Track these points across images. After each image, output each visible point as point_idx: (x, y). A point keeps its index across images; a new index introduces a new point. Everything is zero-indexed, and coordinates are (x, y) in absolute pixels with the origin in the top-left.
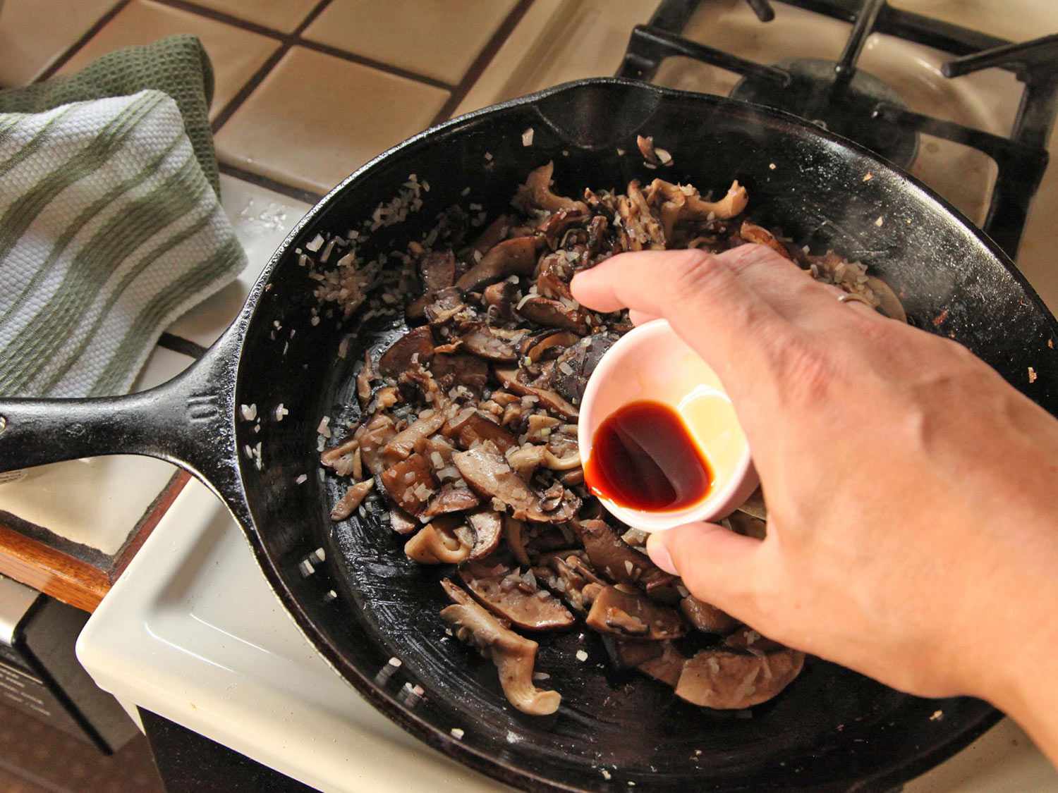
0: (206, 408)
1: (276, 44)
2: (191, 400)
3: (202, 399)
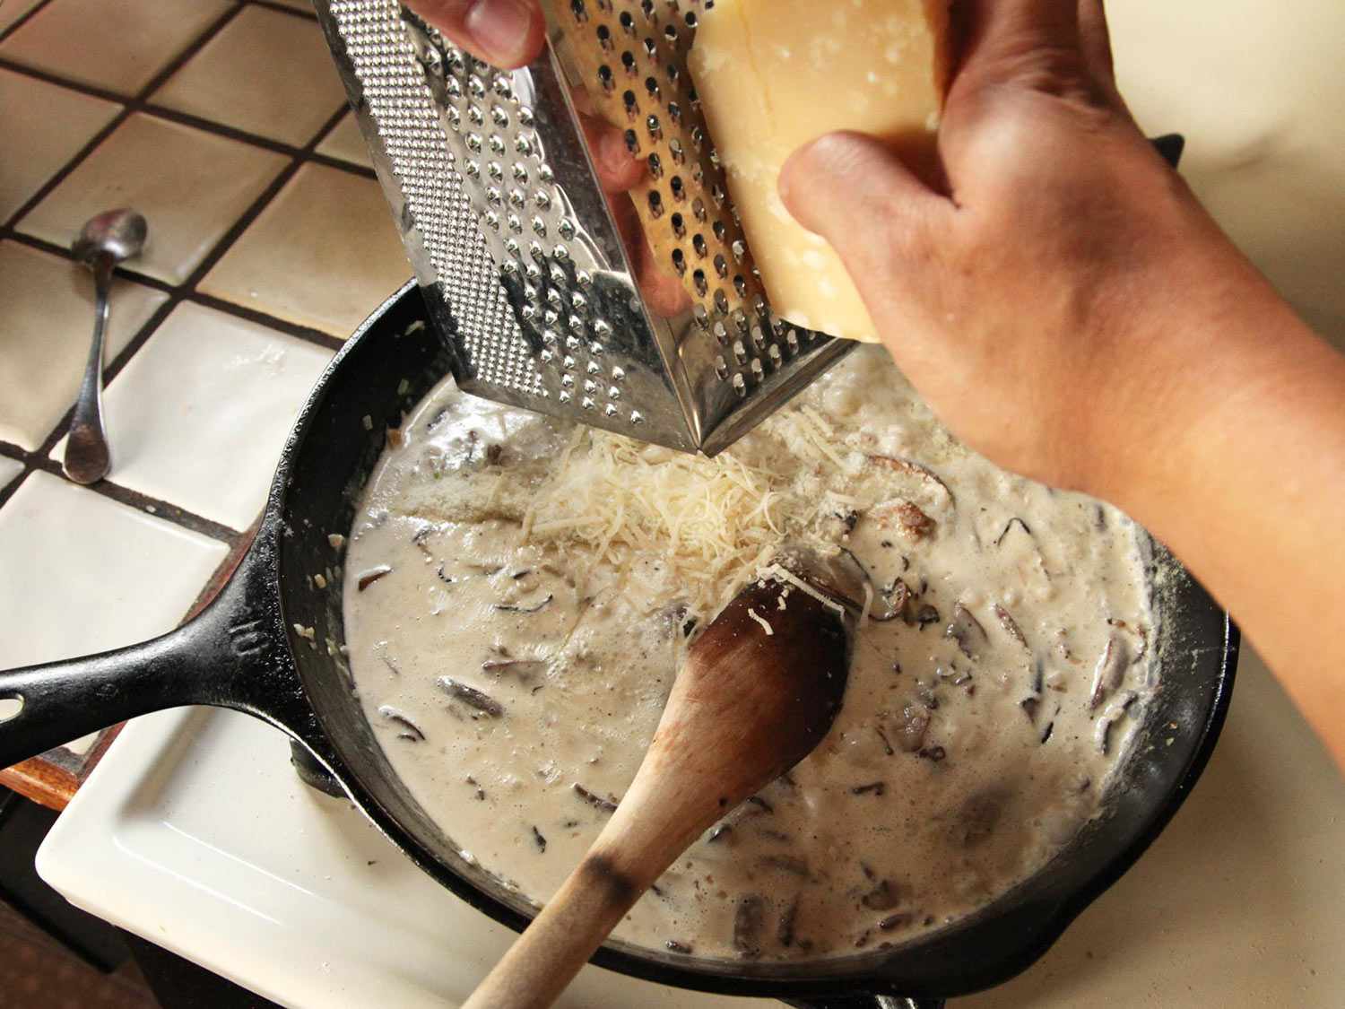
0: (252, 636)
1: (286, 160)
2: (232, 631)
3: (245, 627)
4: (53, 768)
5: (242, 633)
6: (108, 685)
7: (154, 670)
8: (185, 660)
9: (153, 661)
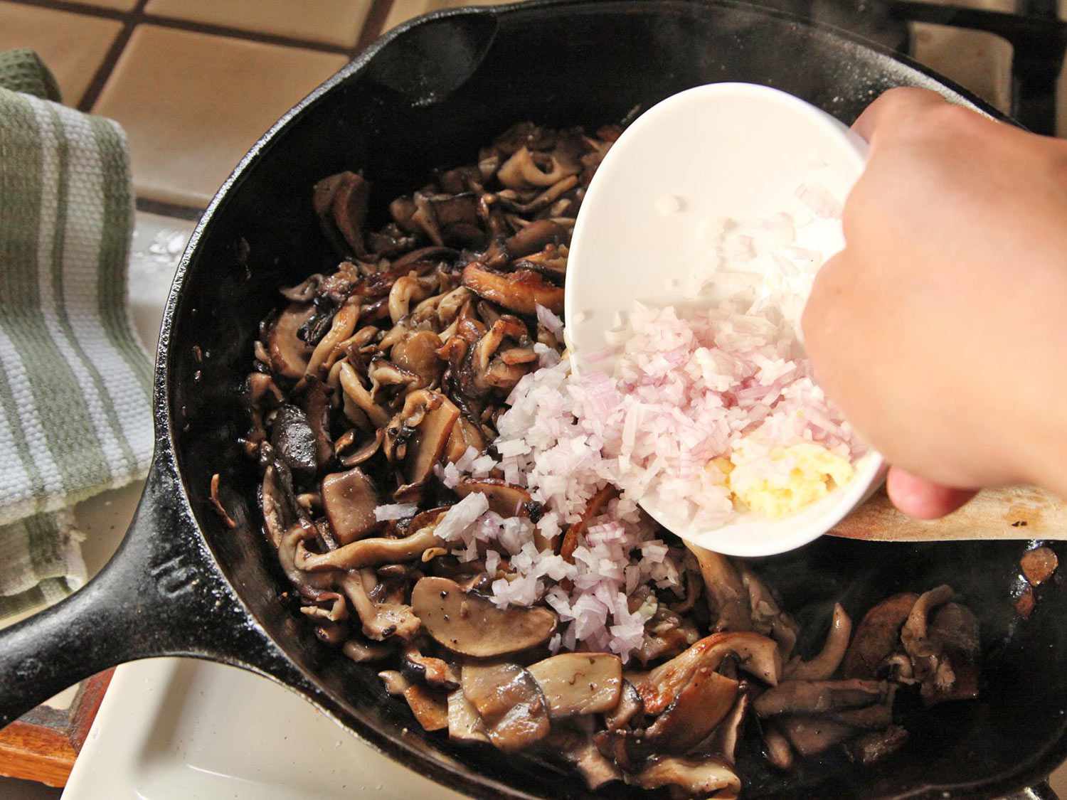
0: (181, 574)
1: (115, 27)
2: (155, 572)
3: (169, 564)
4: (37, 730)
5: (167, 572)
6: (30, 660)
7: (77, 633)
8: (110, 615)
9: (73, 624)
